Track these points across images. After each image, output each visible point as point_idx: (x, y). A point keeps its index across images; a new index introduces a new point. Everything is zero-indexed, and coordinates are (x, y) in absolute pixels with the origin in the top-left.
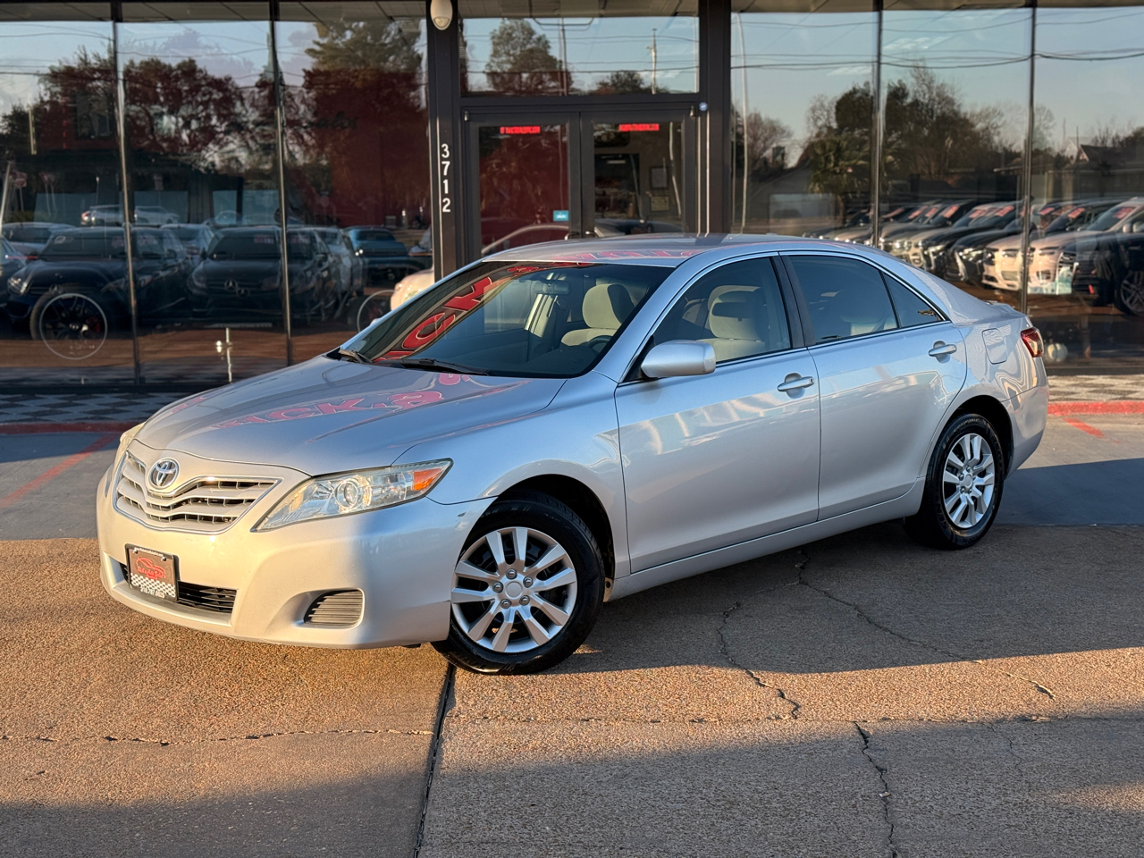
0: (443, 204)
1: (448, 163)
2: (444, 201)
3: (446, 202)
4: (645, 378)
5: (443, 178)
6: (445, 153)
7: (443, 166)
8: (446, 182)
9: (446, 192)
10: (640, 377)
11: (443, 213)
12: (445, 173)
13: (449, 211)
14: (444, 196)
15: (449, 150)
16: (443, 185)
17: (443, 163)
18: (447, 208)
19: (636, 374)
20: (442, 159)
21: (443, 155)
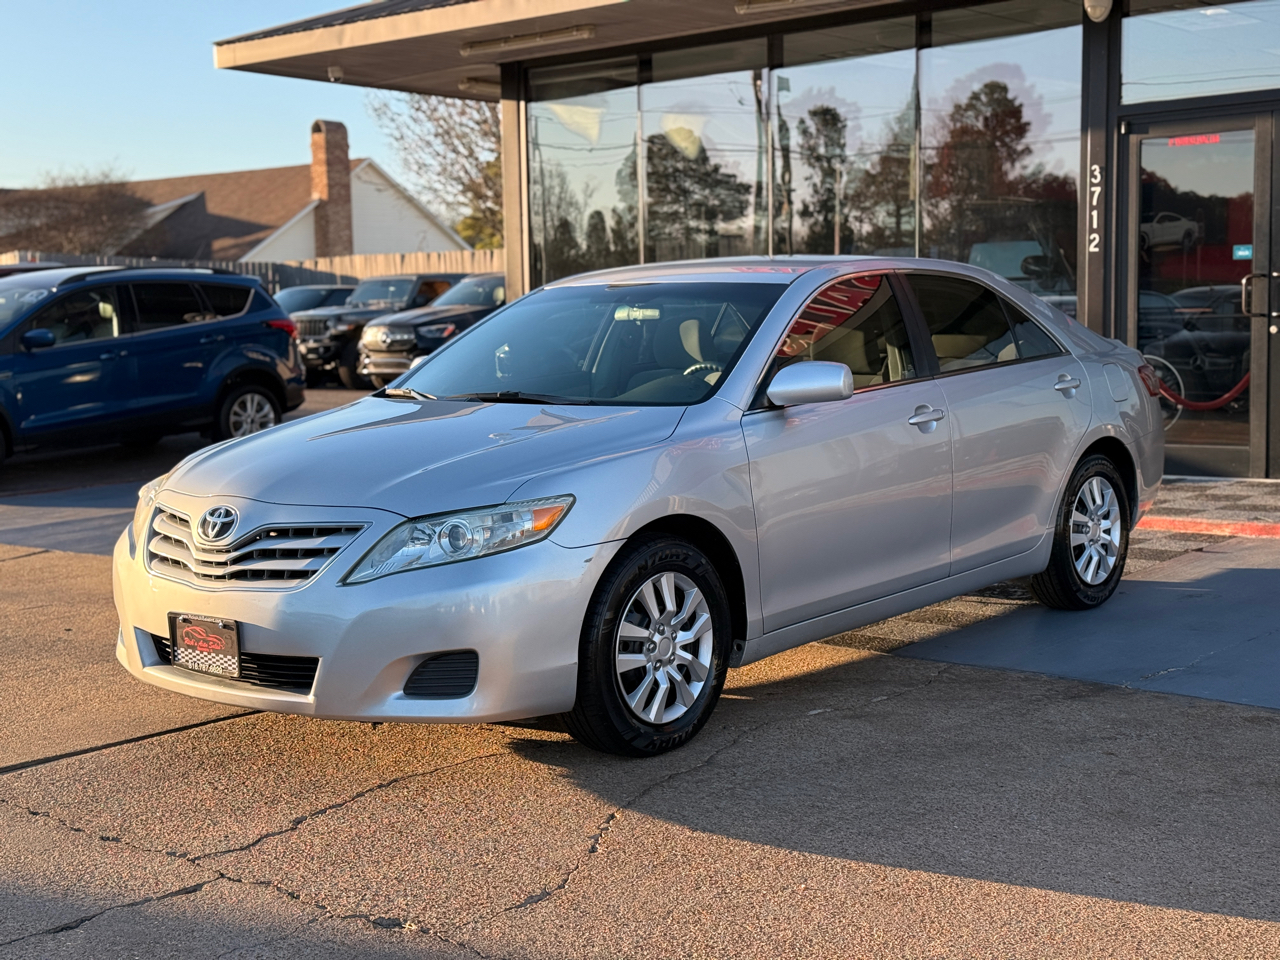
0: (1091, 241)
1: (1098, 190)
2: (1092, 237)
3: (1094, 239)
4: (772, 407)
5: (1092, 208)
6: (1095, 177)
7: (1092, 194)
8: (1095, 213)
9: (1095, 226)
10: (766, 404)
11: (1090, 253)
12: (1095, 203)
13: (1097, 250)
14: (1092, 231)
15: (1100, 173)
16: (1091, 217)
17: (1093, 189)
18: (1096, 246)
19: (760, 401)
20: (1092, 185)
21: (1093, 180)
